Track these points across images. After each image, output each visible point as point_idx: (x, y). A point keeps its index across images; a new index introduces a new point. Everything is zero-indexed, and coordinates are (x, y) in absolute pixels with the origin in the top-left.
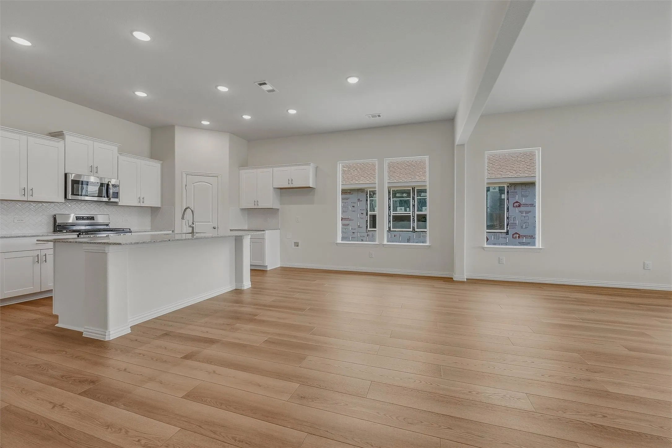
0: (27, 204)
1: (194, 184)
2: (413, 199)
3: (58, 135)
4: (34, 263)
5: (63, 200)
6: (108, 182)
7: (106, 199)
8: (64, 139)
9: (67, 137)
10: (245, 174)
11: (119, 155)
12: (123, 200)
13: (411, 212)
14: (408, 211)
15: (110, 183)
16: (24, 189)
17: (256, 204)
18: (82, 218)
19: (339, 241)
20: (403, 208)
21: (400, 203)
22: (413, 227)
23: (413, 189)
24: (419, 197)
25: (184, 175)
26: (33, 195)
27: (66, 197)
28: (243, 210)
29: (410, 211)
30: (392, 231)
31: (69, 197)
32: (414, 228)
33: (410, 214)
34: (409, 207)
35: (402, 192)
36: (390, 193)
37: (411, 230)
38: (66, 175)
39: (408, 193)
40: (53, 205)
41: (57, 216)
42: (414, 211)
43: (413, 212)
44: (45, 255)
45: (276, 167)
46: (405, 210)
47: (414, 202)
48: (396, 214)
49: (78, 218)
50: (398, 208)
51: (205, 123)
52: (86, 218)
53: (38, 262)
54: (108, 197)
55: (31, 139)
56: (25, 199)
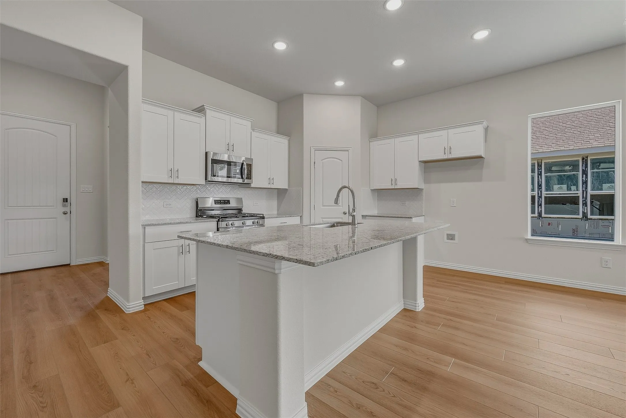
0: (174, 187)
1: (323, 161)
2: (585, 172)
3: (201, 110)
4: (179, 255)
5: (203, 182)
6: (243, 162)
7: (240, 181)
8: (205, 114)
9: (208, 112)
10: (377, 146)
11: (252, 131)
12: (256, 182)
13: (580, 193)
14: (574, 191)
15: (244, 162)
16: (171, 170)
17: (393, 183)
18: (219, 202)
19: (529, 237)
20: (565, 187)
21: (558, 180)
22: (583, 213)
23: (583, 159)
24: (595, 170)
25: (313, 150)
26: (179, 177)
27: (206, 179)
28: (373, 191)
29: (577, 190)
30: (544, 218)
31: (209, 179)
32: (585, 215)
33: (577, 194)
34: (576, 184)
35: (565, 164)
36: (541, 167)
37: (581, 216)
38: (206, 153)
39: (574, 165)
40: (195, 188)
41: (198, 200)
42: (585, 191)
43: (583, 191)
44: (189, 245)
45: (422, 133)
46: (569, 189)
47: (587, 177)
48: (552, 194)
49: (216, 202)
50: (556, 187)
51: (340, 83)
52: (223, 201)
53: (182, 253)
54: (242, 178)
55: (178, 115)
56: (171, 181)
